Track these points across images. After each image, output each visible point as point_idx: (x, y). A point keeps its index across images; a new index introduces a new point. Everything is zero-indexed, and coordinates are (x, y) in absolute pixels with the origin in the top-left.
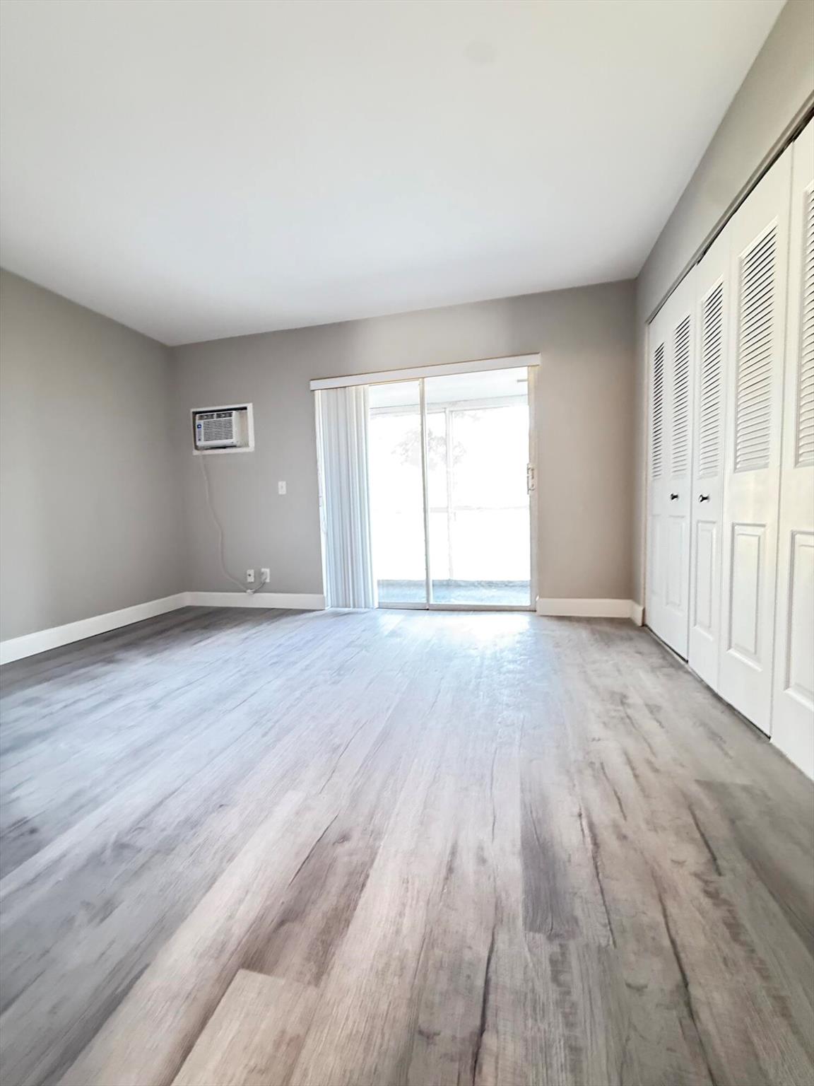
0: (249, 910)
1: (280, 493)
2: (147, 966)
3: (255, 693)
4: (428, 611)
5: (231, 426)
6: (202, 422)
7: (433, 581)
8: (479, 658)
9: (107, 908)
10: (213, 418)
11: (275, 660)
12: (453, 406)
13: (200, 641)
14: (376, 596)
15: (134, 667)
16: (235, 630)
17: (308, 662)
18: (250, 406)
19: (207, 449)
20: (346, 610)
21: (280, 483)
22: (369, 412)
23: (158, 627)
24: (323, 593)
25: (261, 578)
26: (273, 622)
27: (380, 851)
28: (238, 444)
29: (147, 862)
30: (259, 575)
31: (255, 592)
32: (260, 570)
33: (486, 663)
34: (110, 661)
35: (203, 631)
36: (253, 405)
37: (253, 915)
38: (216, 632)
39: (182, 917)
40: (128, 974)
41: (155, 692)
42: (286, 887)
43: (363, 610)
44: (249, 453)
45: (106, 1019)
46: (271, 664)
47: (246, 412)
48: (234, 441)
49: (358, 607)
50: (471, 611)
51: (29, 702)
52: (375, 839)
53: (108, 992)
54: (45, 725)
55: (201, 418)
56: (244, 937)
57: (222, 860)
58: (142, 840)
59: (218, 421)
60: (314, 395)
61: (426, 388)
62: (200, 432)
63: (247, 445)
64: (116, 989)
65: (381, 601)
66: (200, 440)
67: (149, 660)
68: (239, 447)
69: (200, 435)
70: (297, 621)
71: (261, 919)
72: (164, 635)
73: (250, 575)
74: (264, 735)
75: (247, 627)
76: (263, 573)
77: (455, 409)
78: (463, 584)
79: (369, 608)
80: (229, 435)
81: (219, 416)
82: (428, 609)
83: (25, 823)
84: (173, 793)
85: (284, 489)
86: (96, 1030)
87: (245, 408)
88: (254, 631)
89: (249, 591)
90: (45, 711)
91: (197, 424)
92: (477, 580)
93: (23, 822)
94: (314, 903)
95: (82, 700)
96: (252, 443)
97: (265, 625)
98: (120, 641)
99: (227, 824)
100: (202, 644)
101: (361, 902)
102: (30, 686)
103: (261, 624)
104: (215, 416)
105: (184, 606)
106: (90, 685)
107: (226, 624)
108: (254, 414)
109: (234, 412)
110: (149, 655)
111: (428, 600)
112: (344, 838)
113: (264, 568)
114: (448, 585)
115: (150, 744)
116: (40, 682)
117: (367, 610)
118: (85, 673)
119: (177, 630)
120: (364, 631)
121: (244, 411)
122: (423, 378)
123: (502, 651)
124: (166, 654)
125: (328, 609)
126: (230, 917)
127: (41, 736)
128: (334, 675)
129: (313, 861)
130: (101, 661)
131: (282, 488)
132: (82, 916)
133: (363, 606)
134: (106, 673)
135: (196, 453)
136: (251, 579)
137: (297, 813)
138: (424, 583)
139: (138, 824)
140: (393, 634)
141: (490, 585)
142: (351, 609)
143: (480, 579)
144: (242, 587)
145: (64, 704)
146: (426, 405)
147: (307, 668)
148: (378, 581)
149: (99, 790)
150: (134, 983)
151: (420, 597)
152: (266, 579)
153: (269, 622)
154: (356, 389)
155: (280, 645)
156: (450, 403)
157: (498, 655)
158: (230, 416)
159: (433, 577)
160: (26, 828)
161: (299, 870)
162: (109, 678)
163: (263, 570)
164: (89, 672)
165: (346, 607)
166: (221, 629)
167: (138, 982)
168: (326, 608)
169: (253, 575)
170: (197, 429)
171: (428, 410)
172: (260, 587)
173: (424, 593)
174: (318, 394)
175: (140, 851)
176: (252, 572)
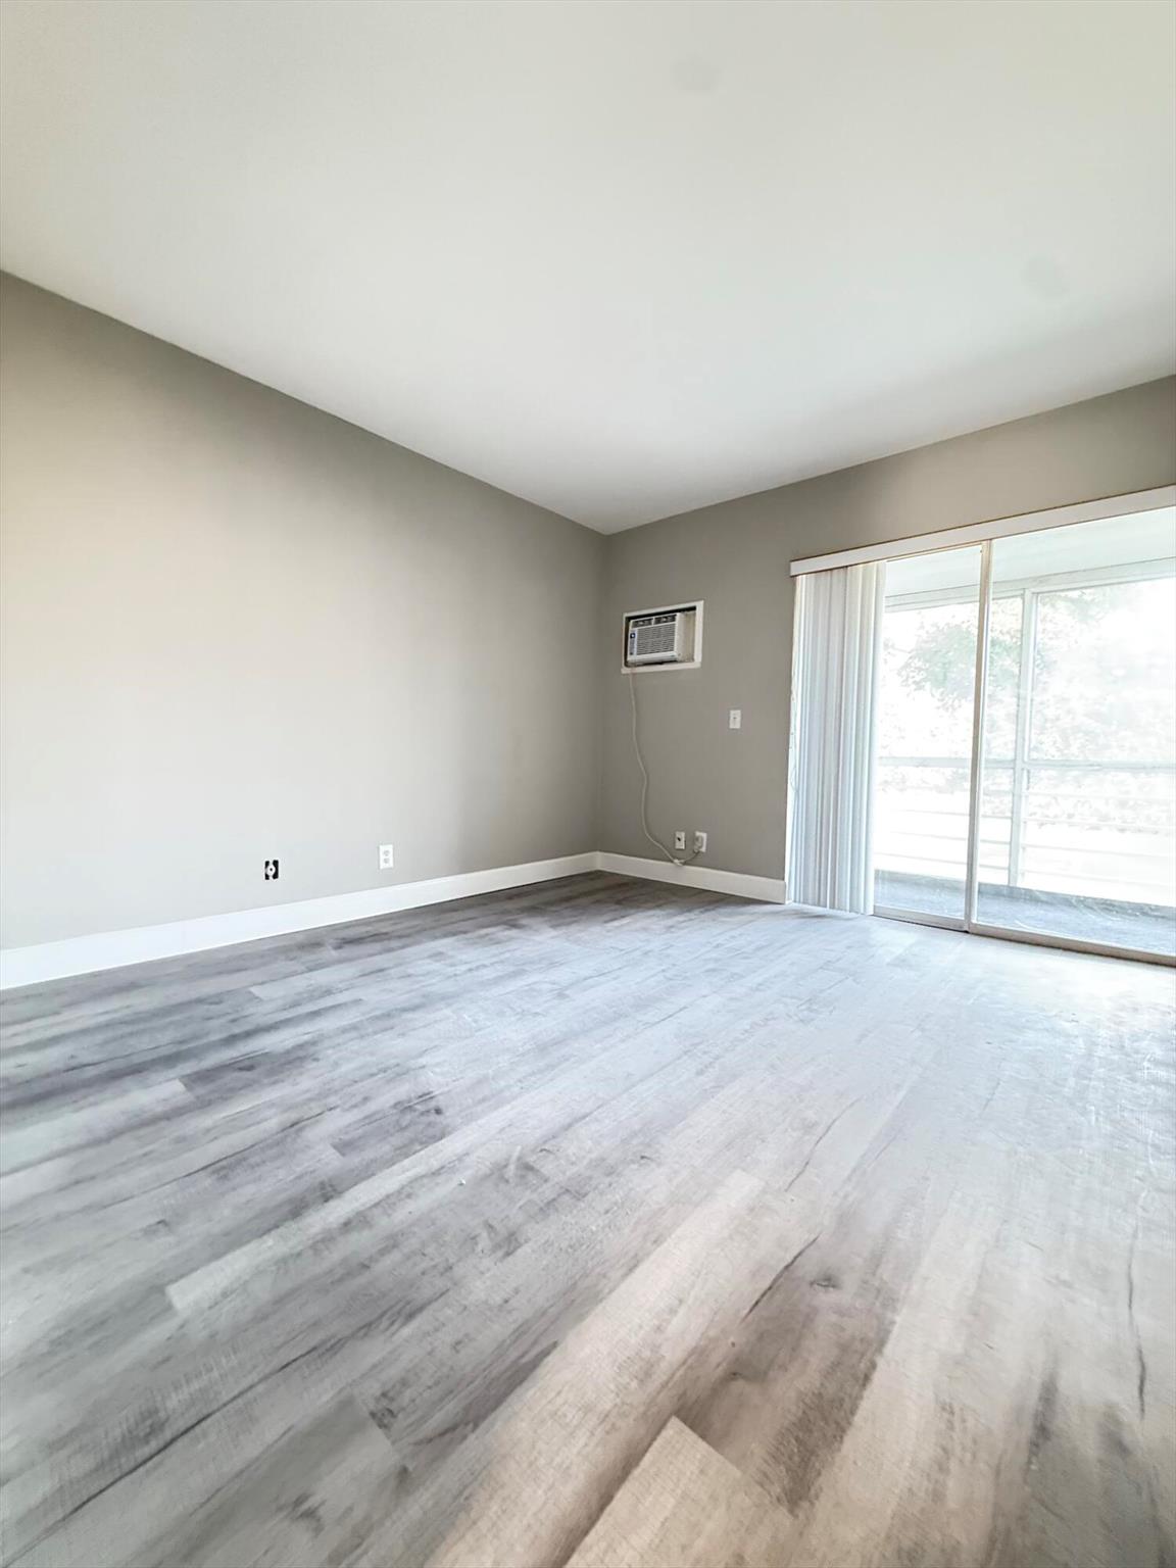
0: (684, 1332)
1: (732, 726)
2: (555, 1345)
3: (685, 1008)
4: (968, 936)
5: (673, 634)
6: (636, 630)
7: (980, 884)
8: (1080, 1041)
9: (509, 1243)
10: (650, 624)
11: (711, 966)
12: (1039, 587)
13: (615, 919)
14: (871, 895)
15: (538, 938)
16: (658, 912)
17: (760, 980)
18: (700, 605)
19: (639, 666)
20: (819, 910)
21: (732, 712)
22: (884, 603)
23: (565, 892)
24: (783, 879)
25: (694, 844)
26: (707, 910)
27: (896, 1330)
28: (680, 658)
29: (554, 1200)
30: (692, 840)
31: (685, 864)
32: (694, 834)
33: (1100, 1052)
34: (514, 926)
35: (617, 906)
36: (705, 603)
37: (690, 1341)
38: (632, 911)
39: (595, 1297)
40: (535, 1343)
41: (563, 975)
42: (738, 1321)
43: (848, 915)
44: (694, 669)
45: (512, 1391)
46: (707, 971)
47: (695, 615)
48: (674, 654)
49: (839, 909)
50: (1059, 948)
51: (438, 956)
52: (884, 1306)
53: (513, 1354)
54: (449, 987)
55: (636, 625)
56: (678, 1369)
57: (646, 1236)
58: (548, 1167)
59: (660, 628)
60: (794, 584)
61: (995, 558)
62: (632, 643)
63: (691, 659)
64: (522, 1356)
65: (877, 905)
66: (631, 654)
67: (553, 933)
68: (681, 662)
69: (632, 648)
70: (742, 914)
71: (699, 1353)
72: (573, 903)
73: (679, 839)
74: (700, 1073)
75: (671, 911)
76: (697, 839)
77: (1046, 589)
78: (1044, 898)
79: (857, 913)
80: (669, 647)
81: (658, 621)
82: (966, 932)
83: (432, 1098)
84: (584, 1117)
85: (739, 719)
86: (499, 1400)
87: (694, 608)
88: (681, 918)
89: (676, 861)
90: (450, 970)
91: (630, 632)
92: (1077, 894)
93: (426, 1097)
94: (784, 1368)
95: (485, 966)
96: (698, 657)
97: (697, 912)
98: (525, 902)
99: (652, 1185)
100: (616, 923)
101: (865, 1406)
102: (436, 938)
103: (689, 911)
104: (653, 621)
105: (593, 869)
106: (494, 950)
107: (646, 902)
108: (704, 618)
109: (678, 614)
110: (554, 927)
111: (968, 915)
112: (829, 1281)
113: (700, 831)
114: (1011, 894)
115: (558, 1042)
116: (445, 936)
117: (853, 915)
118: (487, 935)
119: (583, 901)
120: (849, 947)
121: (691, 612)
122: (991, 539)
123: (1135, 1038)
124: (574, 928)
125: (790, 904)
126: (659, 1329)
127: (446, 998)
128: (803, 1007)
129: (779, 1297)
130: (505, 923)
131: (736, 719)
132: (484, 1242)
133: (848, 908)
134: (511, 939)
135: (625, 670)
136: (681, 845)
137: (751, 1210)
138: (964, 886)
139: (545, 1142)
140: (901, 962)
141: (1108, 906)
142: (827, 911)
143: (1082, 894)
144: (667, 854)
145: (468, 966)
146: (991, 584)
147: (758, 988)
148: (877, 872)
149: (502, 1083)
150: (541, 1360)
151: (954, 909)
152: (701, 847)
153: (702, 910)
154: (865, 570)
155: (718, 946)
156: (1035, 579)
157: (1127, 1043)
158: (673, 619)
159: (983, 876)
160: (432, 1104)
161: (757, 1303)
162: (513, 945)
163: (698, 834)
164: (493, 934)
165: (819, 905)
166: (638, 907)
167: (546, 1360)
168: (787, 902)
169: (683, 840)
170: (629, 639)
171: (994, 593)
172: (693, 858)
173: (961, 903)
174: (801, 581)
175: (546, 1181)
176: (682, 835)
